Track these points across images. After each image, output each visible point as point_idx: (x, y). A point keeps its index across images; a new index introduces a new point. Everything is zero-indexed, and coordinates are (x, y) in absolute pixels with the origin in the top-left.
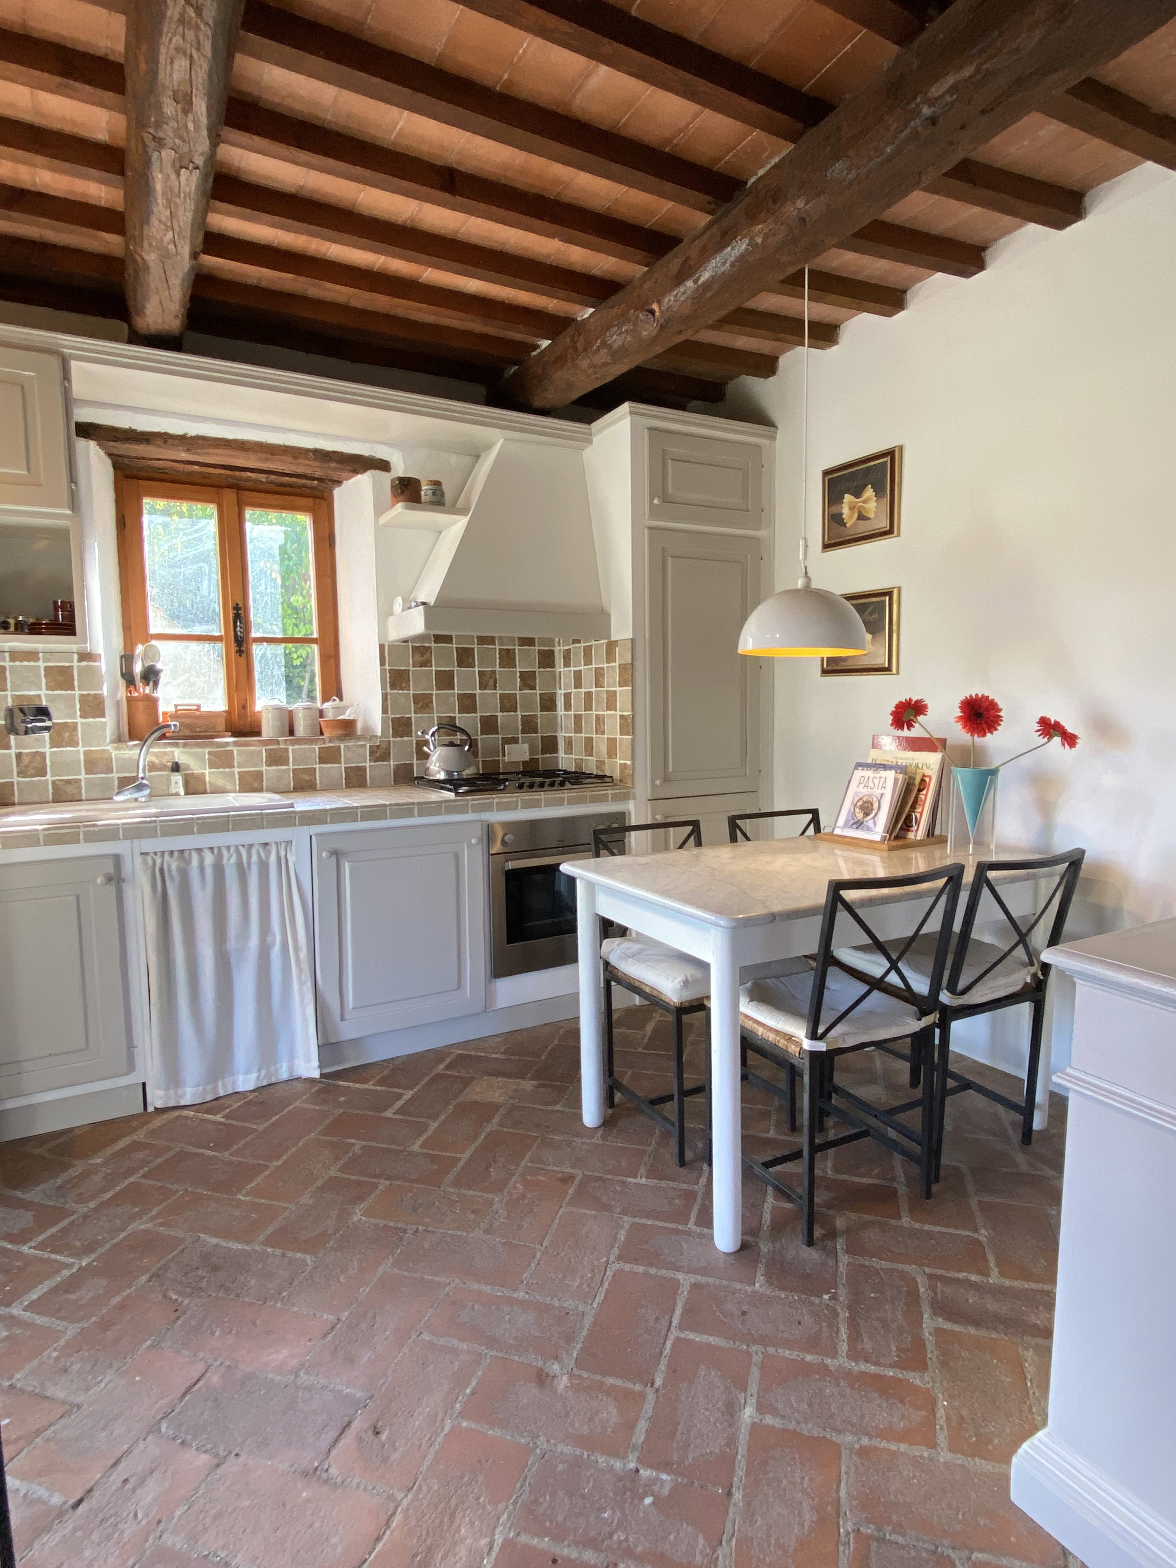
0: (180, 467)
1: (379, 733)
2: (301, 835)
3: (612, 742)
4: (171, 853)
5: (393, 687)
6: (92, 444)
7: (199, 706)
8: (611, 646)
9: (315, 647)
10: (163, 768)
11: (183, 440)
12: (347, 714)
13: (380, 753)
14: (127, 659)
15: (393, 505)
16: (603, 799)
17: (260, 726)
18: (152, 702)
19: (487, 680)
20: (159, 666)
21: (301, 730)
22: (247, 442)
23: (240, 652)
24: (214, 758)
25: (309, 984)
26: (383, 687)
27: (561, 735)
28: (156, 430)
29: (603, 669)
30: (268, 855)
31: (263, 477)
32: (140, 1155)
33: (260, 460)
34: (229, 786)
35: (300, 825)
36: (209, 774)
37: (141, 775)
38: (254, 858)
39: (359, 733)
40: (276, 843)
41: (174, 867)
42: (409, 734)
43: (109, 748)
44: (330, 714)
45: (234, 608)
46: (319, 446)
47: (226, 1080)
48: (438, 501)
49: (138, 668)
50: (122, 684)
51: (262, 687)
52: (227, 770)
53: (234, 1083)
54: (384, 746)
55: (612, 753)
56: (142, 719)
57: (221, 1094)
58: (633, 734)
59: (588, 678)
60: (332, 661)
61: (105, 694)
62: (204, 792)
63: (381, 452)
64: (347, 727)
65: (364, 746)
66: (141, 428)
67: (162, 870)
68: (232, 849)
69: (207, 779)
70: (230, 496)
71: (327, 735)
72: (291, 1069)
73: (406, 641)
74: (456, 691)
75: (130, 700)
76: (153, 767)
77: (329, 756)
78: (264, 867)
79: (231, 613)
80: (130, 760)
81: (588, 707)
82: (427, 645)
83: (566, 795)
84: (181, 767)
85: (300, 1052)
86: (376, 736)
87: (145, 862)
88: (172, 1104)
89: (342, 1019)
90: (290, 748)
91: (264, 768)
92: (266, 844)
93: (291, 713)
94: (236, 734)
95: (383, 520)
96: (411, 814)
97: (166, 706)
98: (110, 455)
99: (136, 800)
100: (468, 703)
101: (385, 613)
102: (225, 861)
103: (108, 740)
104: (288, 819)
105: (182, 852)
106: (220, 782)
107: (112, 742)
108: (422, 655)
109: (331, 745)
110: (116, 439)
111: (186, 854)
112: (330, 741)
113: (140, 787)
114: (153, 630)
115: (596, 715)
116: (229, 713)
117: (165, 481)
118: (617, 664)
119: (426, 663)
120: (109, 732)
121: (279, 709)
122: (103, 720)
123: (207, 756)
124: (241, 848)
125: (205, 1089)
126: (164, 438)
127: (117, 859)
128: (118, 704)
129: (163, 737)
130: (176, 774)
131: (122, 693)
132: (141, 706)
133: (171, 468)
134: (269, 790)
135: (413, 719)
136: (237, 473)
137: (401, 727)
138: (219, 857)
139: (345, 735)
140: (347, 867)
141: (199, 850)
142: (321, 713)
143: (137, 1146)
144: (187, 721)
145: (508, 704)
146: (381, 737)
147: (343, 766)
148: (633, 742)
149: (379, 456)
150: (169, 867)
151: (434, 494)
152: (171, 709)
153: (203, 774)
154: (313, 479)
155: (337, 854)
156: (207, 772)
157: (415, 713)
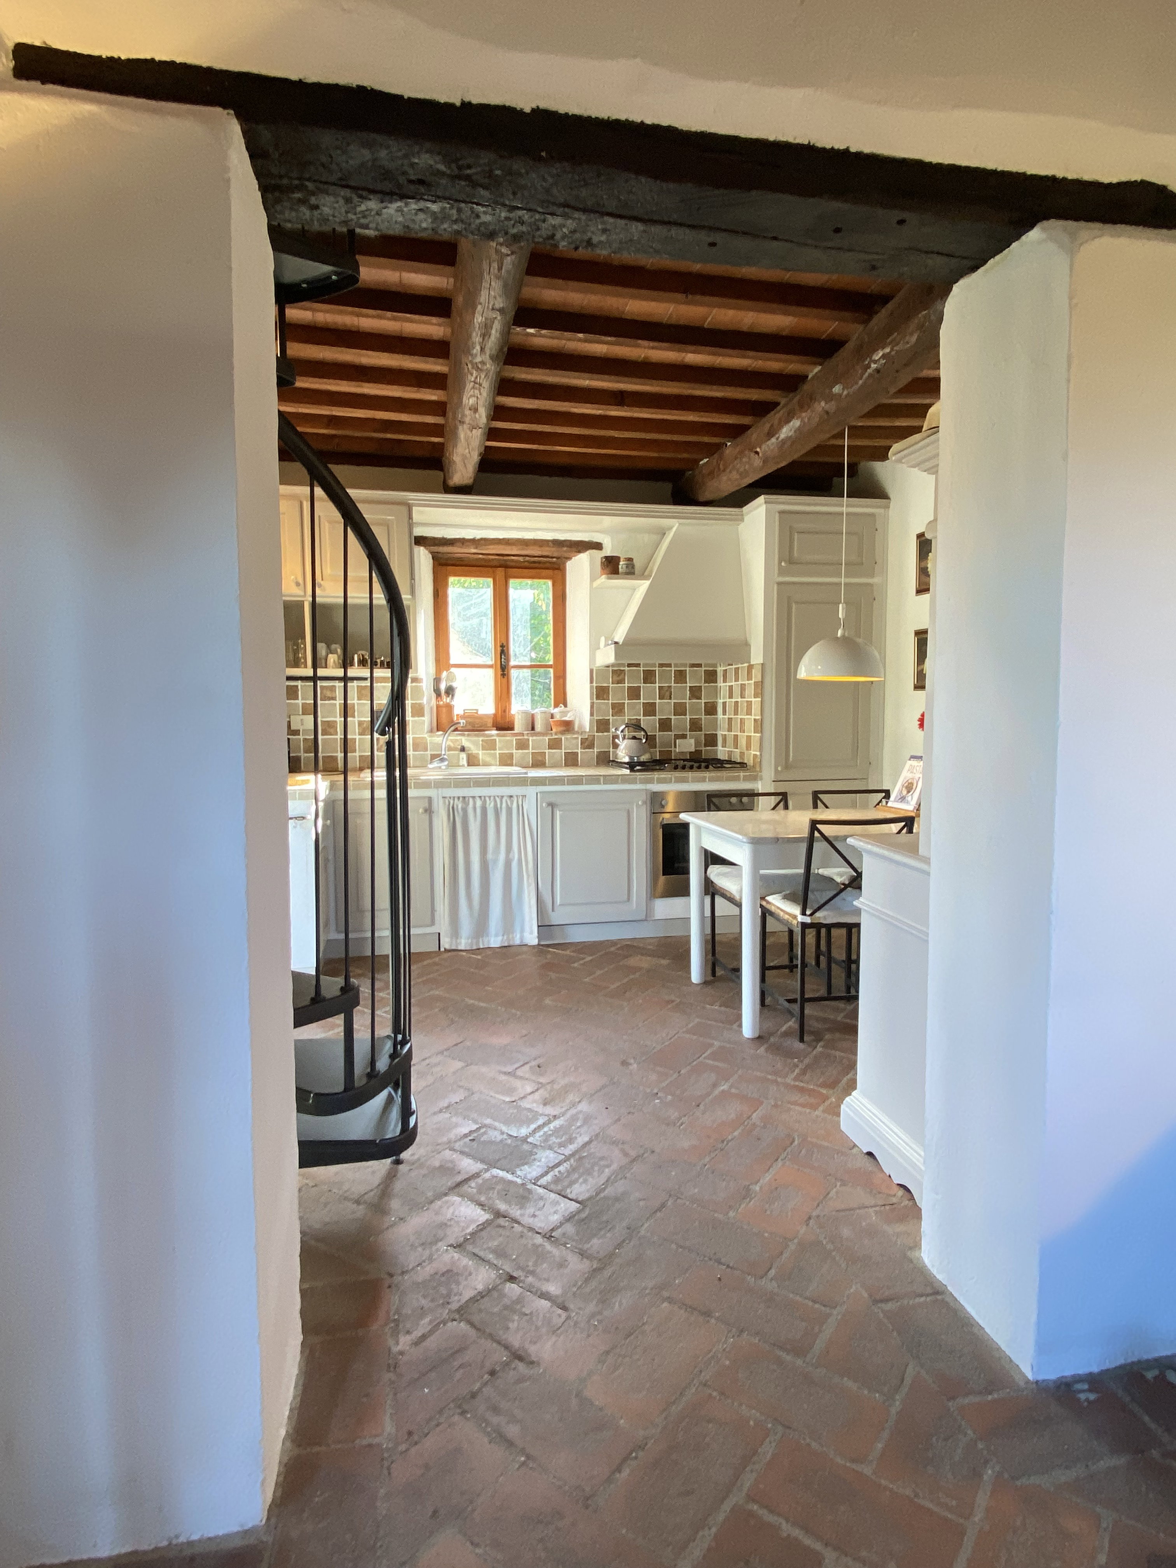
0: (473, 556)
1: (588, 730)
2: (531, 791)
3: (749, 738)
4: (459, 798)
5: (598, 698)
6: (422, 548)
7: (477, 710)
8: (750, 667)
9: (551, 670)
10: (455, 749)
11: (474, 542)
12: (568, 716)
13: (588, 743)
14: (437, 680)
15: (602, 575)
16: (737, 779)
17: (513, 724)
18: (450, 708)
19: (665, 693)
20: (454, 685)
21: (539, 727)
22: (512, 539)
23: (503, 675)
24: (485, 744)
25: (533, 886)
26: (591, 698)
27: (720, 733)
28: (458, 537)
29: (745, 685)
30: (512, 803)
31: (521, 559)
32: (436, 968)
33: (519, 549)
34: (493, 762)
35: (531, 785)
36: (481, 754)
37: (443, 753)
38: (504, 805)
39: (576, 729)
40: (517, 796)
41: (460, 806)
42: (608, 730)
43: (426, 736)
44: (558, 717)
45: (501, 646)
46: (556, 538)
47: (484, 938)
48: (631, 572)
49: (443, 687)
50: (434, 695)
51: (516, 697)
52: (492, 752)
53: (489, 941)
54: (590, 738)
55: (748, 747)
56: (444, 719)
57: (481, 947)
58: (761, 732)
59: (737, 691)
60: (561, 680)
61: (425, 703)
62: (479, 765)
63: (596, 538)
64: (568, 726)
65: (577, 738)
66: (449, 537)
67: (453, 808)
68: (492, 798)
69: (481, 757)
70: (500, 572)
71: (554, 730)
72: (522, 938)
73: (608, 667)
74: (642, 701)
75: (438, 707)
76: (450, 749)
77: (555, 744)
78: (509, 810)
79: (499, 649)
80: (438, 744)
81: (736, 713)
82: (622, 669)
83: (707, 774)
84: (466, 749)
85: (527, 928)
86: (585, 732)
87: (444, 803)
88: (454, 948)
89: (553, 910)
90: (531, 738)
91: (514, 751)
92: (511, 796)
93: (533, 715)
94: (499, 729)
95: (595, 584)
96: (599, 783)
97: (458, 710)
98: (431, 553)
99: (440, 767)
100: (650, 709)
101: (594, 648)
102: (487, 806)
103: (426, 731)
104: (523, 782)
105: (464, 798)
106: (488, 759)
107: (427, 732)
108: (619, 675)
109: (556, 737)
110: (435, 545)
111: (467, 799)
112: (556, 734)
113: (442, 760)
114: (452, 662)
115: (741, 719)
116: (495, 715)
117: (461, 566)
118: (753, 682)
119: (622, 681)
120: (426, 726)
121: (525, 713)
122: (423, 718)
123: (481, 743)
124: (496, 798)
125: (472, 942)
126: (463, 542)
127: (430, 799)
128: (431, 709)
129: (456, 730)
130: (462, 753)
131: (434, 702)
132: (444, 710)
133: (468, 558)
134: (516, 766)
135: (611, 721)
136: (506, 558)
137: (603, 725)
138: (484, 802)
139: (564, 731)
140: (558, 814)
141: (474, 797)
142: (552, 716)
143: (435, 964)
144: (470, 720)
145: (680, 710)
146: (589, 732)
147: (563, 751)
148: (761, 739)
149: (596, 540)
150: (457, 806)
151: (627, 567)
152: (462, 713)
153: (478, 754)
154: (554, 557)
155: (552, 805)
156: (480, 752)
157: (612, 716)
